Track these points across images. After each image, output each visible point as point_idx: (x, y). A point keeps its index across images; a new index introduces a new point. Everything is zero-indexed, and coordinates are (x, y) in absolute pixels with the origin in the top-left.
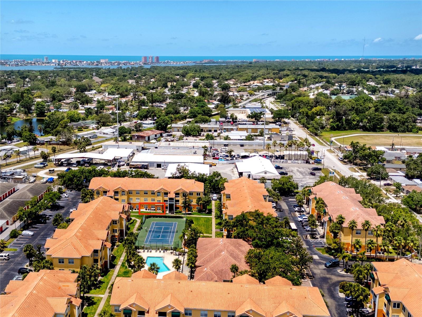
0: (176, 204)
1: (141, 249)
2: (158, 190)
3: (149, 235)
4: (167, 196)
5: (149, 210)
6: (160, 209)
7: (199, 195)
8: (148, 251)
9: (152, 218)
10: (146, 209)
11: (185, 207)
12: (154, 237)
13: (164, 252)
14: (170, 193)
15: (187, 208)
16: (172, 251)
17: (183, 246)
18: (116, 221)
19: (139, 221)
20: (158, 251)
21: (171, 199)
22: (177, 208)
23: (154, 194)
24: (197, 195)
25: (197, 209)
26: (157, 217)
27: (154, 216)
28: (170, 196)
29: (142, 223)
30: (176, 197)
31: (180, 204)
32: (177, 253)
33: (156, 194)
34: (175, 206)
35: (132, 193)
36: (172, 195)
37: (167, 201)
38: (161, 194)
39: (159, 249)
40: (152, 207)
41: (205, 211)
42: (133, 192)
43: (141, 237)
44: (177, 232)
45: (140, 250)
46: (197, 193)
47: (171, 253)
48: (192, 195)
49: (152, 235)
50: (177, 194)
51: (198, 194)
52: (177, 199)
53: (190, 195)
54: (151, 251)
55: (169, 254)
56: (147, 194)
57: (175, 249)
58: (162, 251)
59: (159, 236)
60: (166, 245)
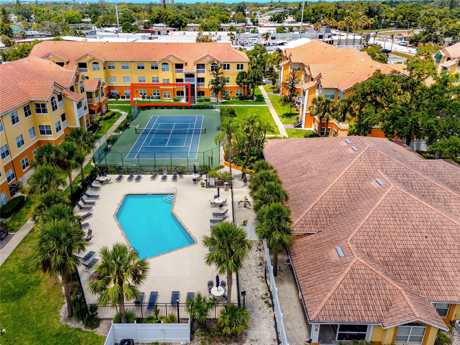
0: (198, 85)
1: (111, 173)
2: (164, 59)
3: (141, 140)
4: (182, 72)
5: (149, 98)
6: (169, 96)
7: (242, 68)
8: (130, 179)
9: (153, 111)
10: (143, 97)
11: (216, 91)
12: (153, 143)
13: (175, 178)
14: (186, 64)
15: (220, 92)
16: (198, 176)
17: (223, 162)
18: (43, 105)
19: (124, 114)
20: (160, 177)
21: (190, 76)
22: (201, 93)
23: (157, 68)
24: (238, 68)
25: (237, 94)
26: (162, 107)
27: (157, 107)
28: (187, 70)
29: (130, 118)
30: (198, 72)
31: (207, 86)
32: (212, 181)
33: (160, 66)
34: (197, 88)
35: (114, 68)
36: (191, 68)
37: (181, 80)
38: (170, 65)
39: (161, 172)
40: (155, 94)
41: (252, 98)
42: (116, 65)
43: (124, 144)
44: (205, 133)
45: (109, 177)
46: (238, 65)
47: (194, 180)
48: (228, 68)
49: (148, 140)
50: (200, 66)
51: (240, 66)
52: (201, 75)
53: (225, 68)
54: (138, 179)
55: (188, 182)
56: (143, 68)
57: (205, 170)
58: (170, 177)
59: (166, 140)
60: (179, 161)
